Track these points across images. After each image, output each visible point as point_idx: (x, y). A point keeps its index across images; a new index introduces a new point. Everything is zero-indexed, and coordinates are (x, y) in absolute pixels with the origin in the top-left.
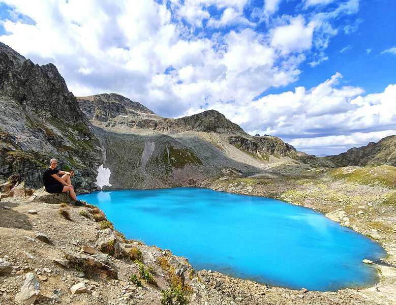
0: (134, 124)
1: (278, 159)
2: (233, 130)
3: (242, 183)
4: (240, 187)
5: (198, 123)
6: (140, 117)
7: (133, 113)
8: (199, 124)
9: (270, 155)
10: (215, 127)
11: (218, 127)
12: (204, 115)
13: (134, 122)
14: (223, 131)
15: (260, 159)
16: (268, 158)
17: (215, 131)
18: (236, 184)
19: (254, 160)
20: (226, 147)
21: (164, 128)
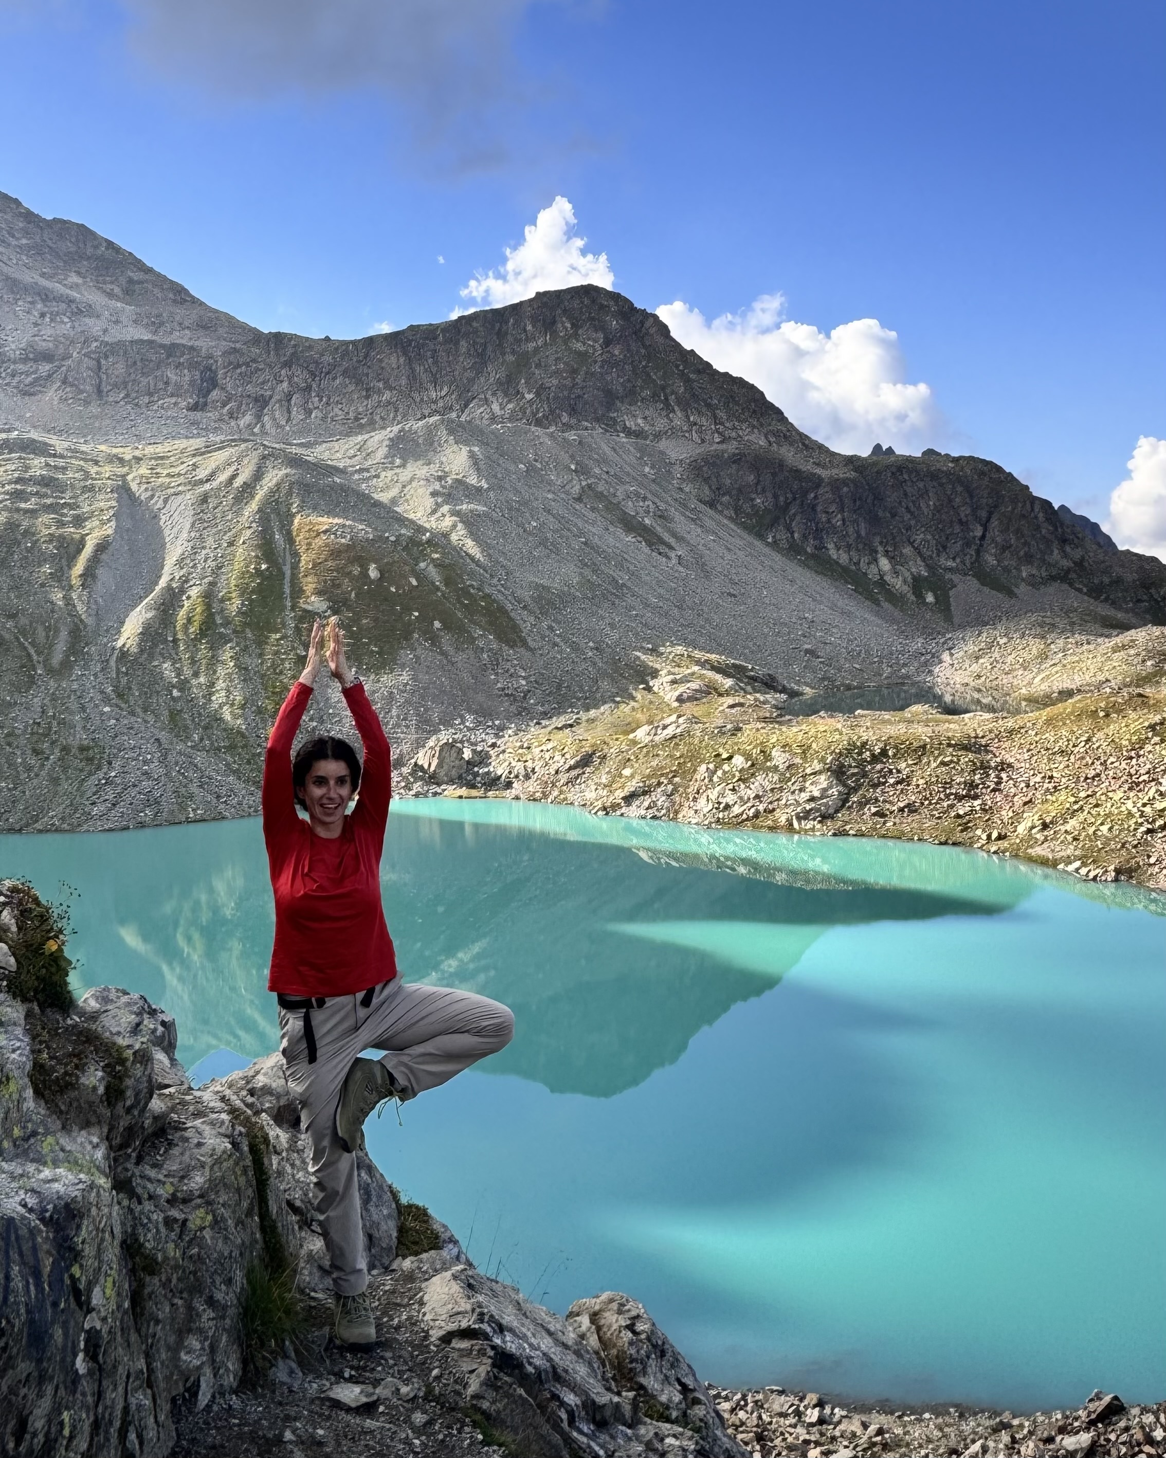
0: (45, 368)
1: (1007, 603)
2: (721, 414)
3: (779, 758)
4: (761, 782)
5: (494, 373)
6: (95, 326)
7: (46, 296)
8: (501, 374)
9: (956, 578)
10: (610, 399)
11: (631, 395)
12: (534, 320)
13: (47, 357)
14: (661, 424)
15: (894, 598)
16: (942, 589)
17: (611, 425)
18: (739, 761)
19: (861, 611)
20: (681, 524)
21: (261, 402)
